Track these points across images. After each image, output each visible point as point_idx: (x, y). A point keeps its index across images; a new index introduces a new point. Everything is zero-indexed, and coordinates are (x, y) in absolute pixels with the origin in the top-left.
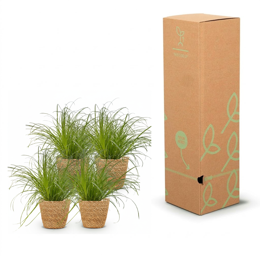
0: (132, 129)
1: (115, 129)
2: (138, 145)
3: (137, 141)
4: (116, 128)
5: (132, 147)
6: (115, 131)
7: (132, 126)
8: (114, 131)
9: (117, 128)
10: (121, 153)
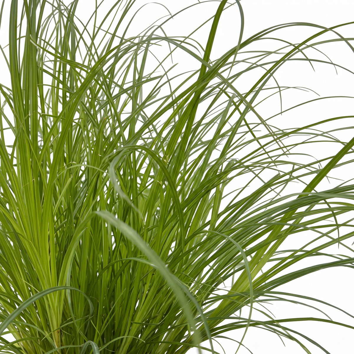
0: (263, 122)
1: (132, 120)
2: (315, 252)
3: (303, 215)
4: (137, 110)
5: (267, 267)
6: (135, 136)
7: (262, 94)
8: (126, 134)
9: (149, 111)
10: (185, 308)
